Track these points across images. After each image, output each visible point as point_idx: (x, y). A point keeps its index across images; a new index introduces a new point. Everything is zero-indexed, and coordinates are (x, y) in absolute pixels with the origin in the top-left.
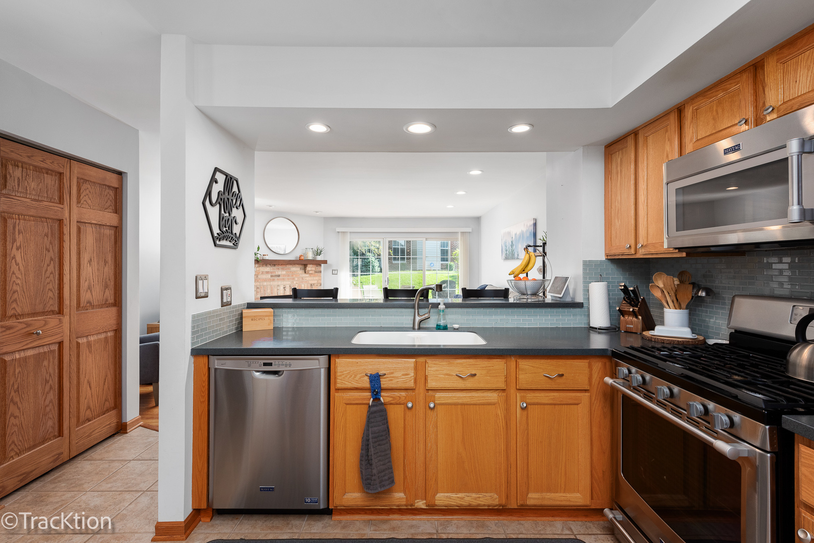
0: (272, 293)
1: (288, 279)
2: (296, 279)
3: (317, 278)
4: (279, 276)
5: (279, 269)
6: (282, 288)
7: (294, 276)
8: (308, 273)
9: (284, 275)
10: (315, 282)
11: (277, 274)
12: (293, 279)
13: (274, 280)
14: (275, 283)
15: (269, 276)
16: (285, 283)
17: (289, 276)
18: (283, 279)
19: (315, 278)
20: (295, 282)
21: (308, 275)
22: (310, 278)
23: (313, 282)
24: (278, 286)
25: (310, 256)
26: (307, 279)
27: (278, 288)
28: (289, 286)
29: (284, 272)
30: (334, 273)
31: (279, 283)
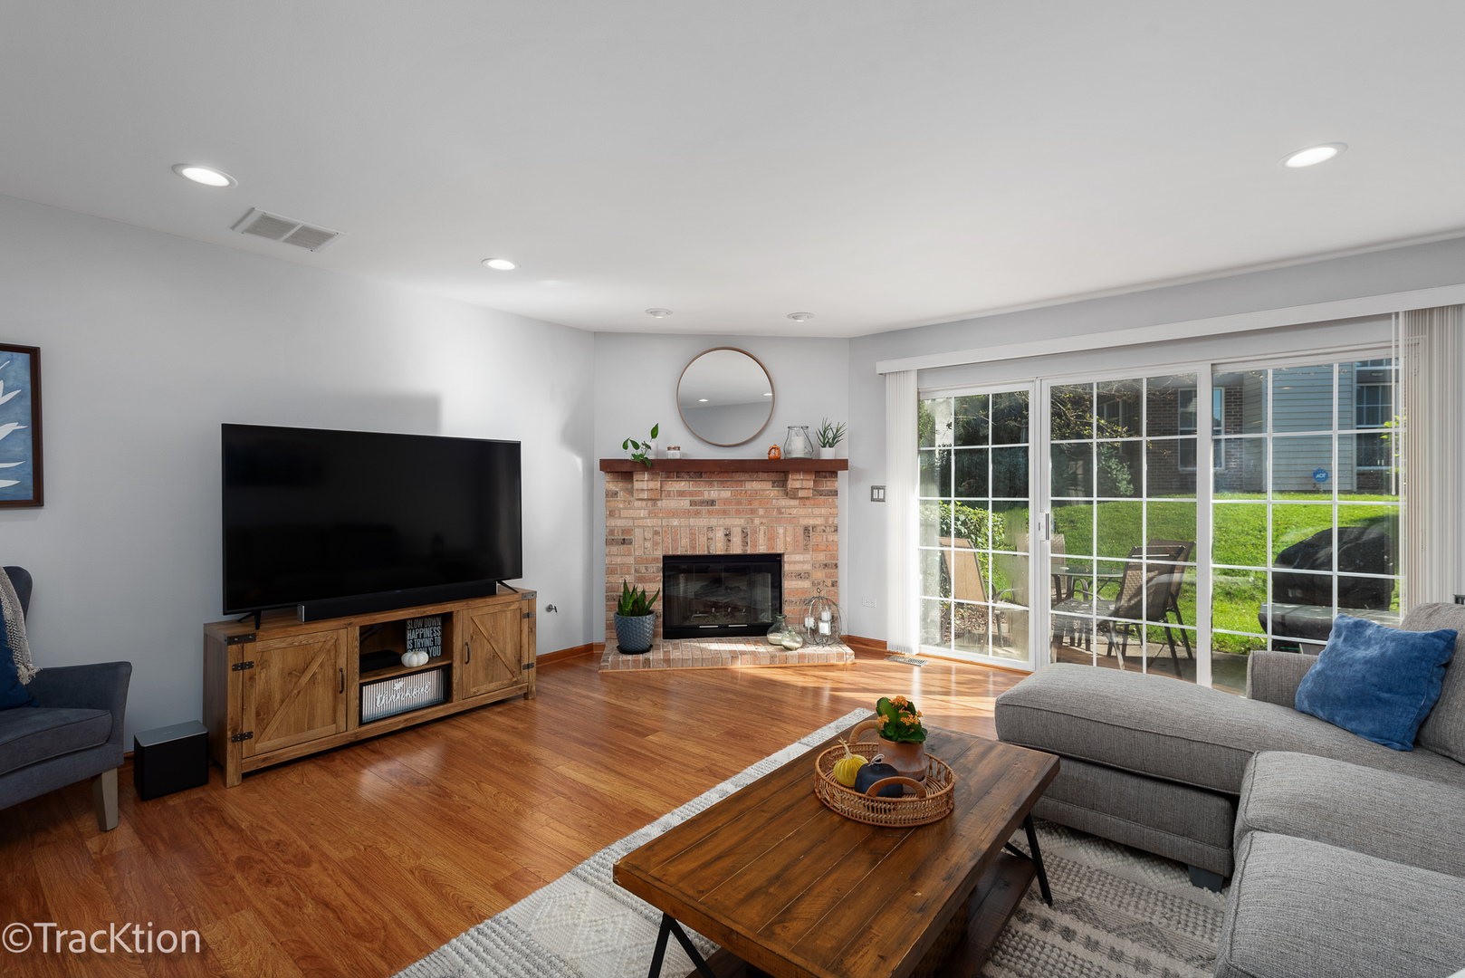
0: (694, 548)
1: (738, 512)
2: (761, 512)
3: (823, 511)
4: (712, 503)
5: (711, 484)
6: (720, 534)
7: (755, 505)
8: (795, 497)
9: (726, 501)
10: (819, 521)
11: (706, 496)
12: (753, 511)
13: (697, 513)
14: (702, 522)
15: (685, 503)
16: (728, 522)
17: (739, 503)
18: (725, 513)
19: (817, 511)
20: (757, 521)
21: (796, 502)
22: (802, 511)
23: (811, 522)
24: (711, 529)
25: (798, 449)
26: (794, 511)
27: (711, 535)
28: (739, 529)
29: (726, 494)
30: (875, 496)
31: (714, 522)
